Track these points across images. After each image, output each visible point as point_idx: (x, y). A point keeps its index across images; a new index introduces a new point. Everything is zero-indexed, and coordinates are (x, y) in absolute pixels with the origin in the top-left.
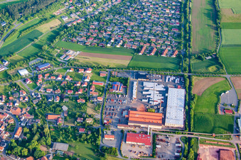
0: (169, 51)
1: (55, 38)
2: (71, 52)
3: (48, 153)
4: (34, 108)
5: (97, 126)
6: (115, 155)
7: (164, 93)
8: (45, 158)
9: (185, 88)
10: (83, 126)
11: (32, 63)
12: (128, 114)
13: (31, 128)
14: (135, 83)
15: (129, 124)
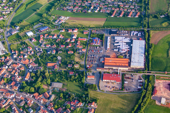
0: (133, 13)
1: (51, 8)
2: (63, 18)
3: (48, 90)
4: (38, 59)
5: (82, 69)
6: (95, 90)
7: (130, 44)
8: (47, 93)
9: (145, 39)
10: (72, 70)
11: (35, 27)
12: (104, 60)
13: (36, 73)
14: (109, 38)
15: (105, 67)
